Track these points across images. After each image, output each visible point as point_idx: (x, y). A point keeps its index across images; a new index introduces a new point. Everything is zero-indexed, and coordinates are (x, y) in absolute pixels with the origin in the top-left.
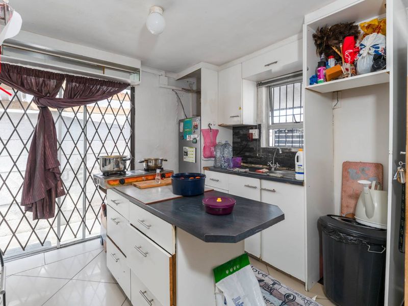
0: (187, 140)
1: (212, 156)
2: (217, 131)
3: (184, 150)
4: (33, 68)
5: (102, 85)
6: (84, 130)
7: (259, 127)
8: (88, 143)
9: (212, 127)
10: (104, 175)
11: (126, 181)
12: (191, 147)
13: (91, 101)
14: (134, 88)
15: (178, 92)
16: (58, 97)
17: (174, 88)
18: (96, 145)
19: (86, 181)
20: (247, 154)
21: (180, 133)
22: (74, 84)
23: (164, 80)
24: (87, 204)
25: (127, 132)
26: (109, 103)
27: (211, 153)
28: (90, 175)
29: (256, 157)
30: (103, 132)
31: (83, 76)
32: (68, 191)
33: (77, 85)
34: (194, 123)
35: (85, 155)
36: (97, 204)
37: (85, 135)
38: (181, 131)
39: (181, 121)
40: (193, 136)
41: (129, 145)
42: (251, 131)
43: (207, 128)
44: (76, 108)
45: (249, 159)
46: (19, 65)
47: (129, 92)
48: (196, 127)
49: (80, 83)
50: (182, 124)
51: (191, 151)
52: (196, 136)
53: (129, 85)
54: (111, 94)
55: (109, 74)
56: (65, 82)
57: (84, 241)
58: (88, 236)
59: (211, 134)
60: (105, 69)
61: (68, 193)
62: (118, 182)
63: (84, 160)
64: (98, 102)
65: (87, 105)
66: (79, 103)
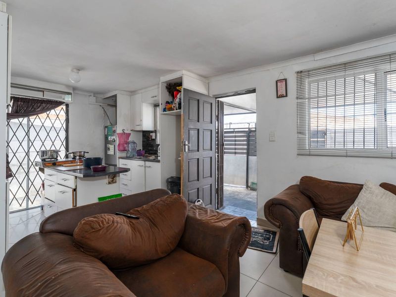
0: (109, 140)
1: (124, 150)
2: (129, 134)
3: (108, 147)
5: (42, 103)
6: (27, 134)
7: (155, 132)
8: (30, 143)
9: (126, 132)
10: (42, 161)
11: (57, 164)
12: (111, 145)
13: (34, 115)
14: (68, 105)
15: (104, 107)
17: (101, 104)
18: (38, 144)
19: (29, 168)
20: (150, 148)
21: (105, 135)
22: (19, 103)
23: (93, 99)
24: (30, 183)
25: (63, 135)
26: (48, 115)
27: (124, 148)
28: (32, 164)
29: (154, 150)
30: (43, 134)
32: (15, 175)
33: (22, 103)
34: (113, 129)
35: (28, 151)
36: (38, 183)
37: (29, 137)
38: (106, 134)
39: (106, 127)
40: (112, 138)
41: (64, 143)
42: (151, 134)
43: (122, 132)
44: (21, 119)
45: (151, 152)
47: (64, 107)
48: (114, 131)
49: (24, 102)
50: (106, 129)
51: (111, 147)
52: (114, 137)
53: (64, 103)
54: (49, 109)
57: (27, 209)
58: (30, 205)
59: (124, 136)
60: (44, 93)
61: (15, 176)
62: (52, 164)
63: (27, 154)
64: (39, 115)
65: (30, 117)
66: (23, 116)
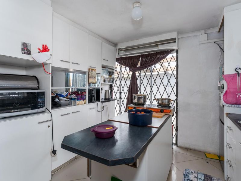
1: (238, 103)
3: (220, 95)
4: (130, 56)
12: (221, 92)
14: (178, 51)
16: (138, 66)
17: (215, 40)
22: (144, 58)
26: (169, 64)
27: (238, 99)
31: (148, 53)
34: (223, 70)
40: (222, 82)
46: (126, 56)
47: (175, 55)
48: (223, 73)
49: (146, 57)
53: (174, 50)
55: (161, 48)
56: (141, 58)
60: (159, 46)
